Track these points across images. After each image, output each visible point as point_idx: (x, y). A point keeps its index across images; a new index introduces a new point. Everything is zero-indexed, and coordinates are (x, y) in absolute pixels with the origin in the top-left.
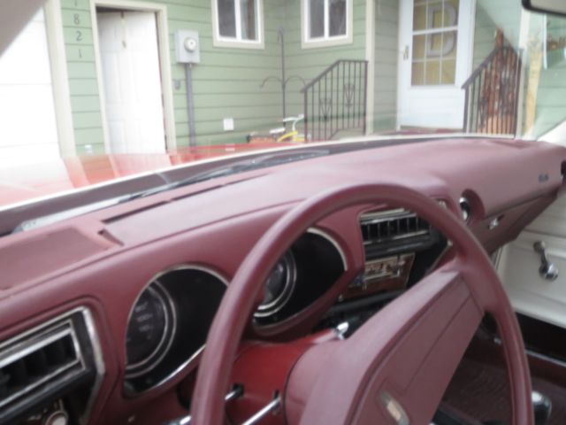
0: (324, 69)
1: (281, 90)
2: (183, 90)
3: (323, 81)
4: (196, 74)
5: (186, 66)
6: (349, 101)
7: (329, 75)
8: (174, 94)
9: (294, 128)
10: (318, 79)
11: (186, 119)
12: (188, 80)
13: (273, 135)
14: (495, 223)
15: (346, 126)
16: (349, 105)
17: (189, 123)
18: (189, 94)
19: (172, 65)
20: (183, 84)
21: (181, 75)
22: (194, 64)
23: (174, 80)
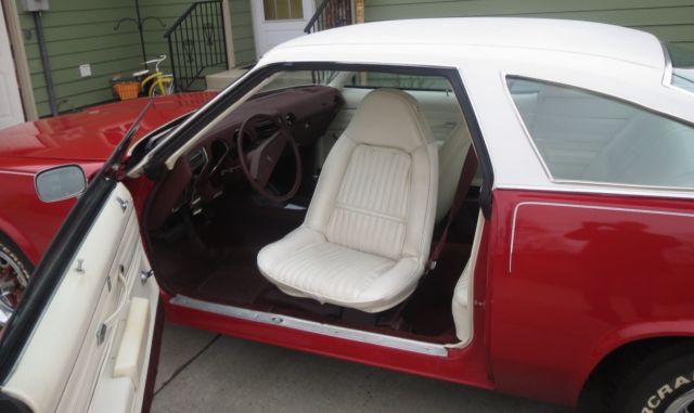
0: (189, 6)
1: (137, 29)
2: (34, 39)
3: (188, 19)
4: (46, 22)
5: (35, 15)
6: (210, 40)
7: (193, 12)
8: (25, 45)
9: (157, 70)
10: (184, 17)
11: (41, 70)
12: (38, 29)
13: (137, 77)
14: (307, 126)
15: (214, 62)
16: (210, 43)
17: (45, 73)
18: (41, 43)
19: (20, 15)
20: (33, 32)
21: (30, 24)
22: (42, 12)
23: (23, 30)
